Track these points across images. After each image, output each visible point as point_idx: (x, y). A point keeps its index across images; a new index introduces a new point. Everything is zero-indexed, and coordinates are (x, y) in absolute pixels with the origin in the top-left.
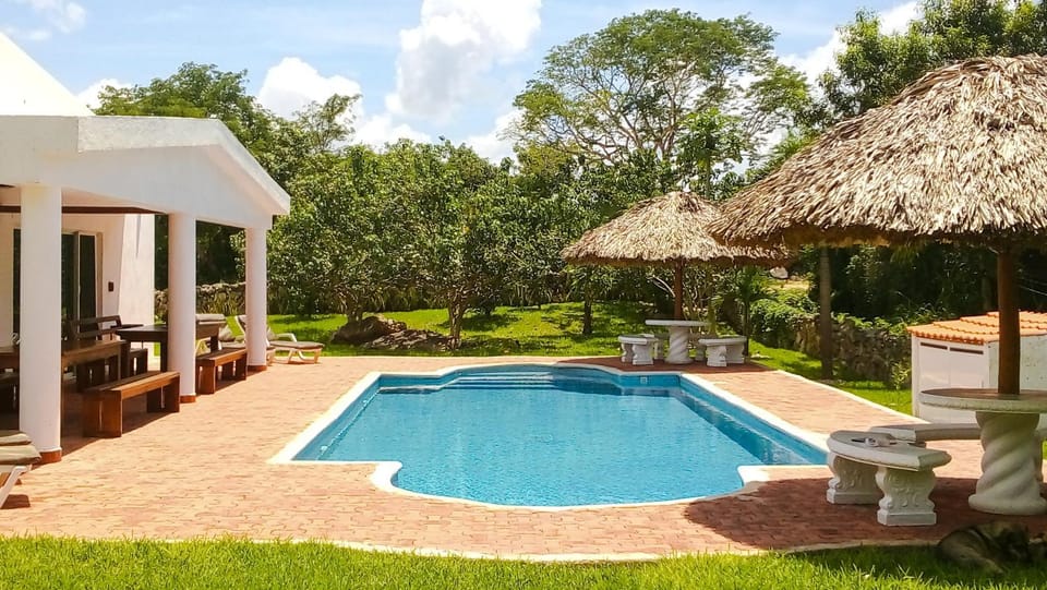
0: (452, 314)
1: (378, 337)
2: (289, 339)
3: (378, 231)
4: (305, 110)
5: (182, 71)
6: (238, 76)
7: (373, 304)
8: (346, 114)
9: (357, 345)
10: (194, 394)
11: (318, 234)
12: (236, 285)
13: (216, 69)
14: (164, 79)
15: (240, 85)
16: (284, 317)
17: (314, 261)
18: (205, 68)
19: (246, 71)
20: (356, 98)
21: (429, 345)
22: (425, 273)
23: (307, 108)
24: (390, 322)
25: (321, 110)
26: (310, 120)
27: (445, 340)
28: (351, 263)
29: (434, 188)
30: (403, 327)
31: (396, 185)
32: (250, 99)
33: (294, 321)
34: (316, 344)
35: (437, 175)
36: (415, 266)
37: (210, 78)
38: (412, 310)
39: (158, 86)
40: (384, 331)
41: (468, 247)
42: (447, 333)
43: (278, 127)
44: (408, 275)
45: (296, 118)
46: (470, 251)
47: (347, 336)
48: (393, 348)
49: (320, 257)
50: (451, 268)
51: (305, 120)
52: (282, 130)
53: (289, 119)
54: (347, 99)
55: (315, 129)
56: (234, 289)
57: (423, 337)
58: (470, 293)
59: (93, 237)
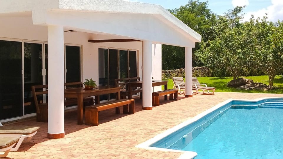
0: (270, 78)
1: (242, 86)
2: (205, 86)
3: (242, 48)
4: (227, 12)
5: (189, 3)
6: (206, 3)
7: (245, 74)
8: (241, 13)
9: (235, 88)
10: (151, 106)
11: (221, 50)
12: (201, 68)
13: (199, 2)
14: (183, 6)
15: (206, 6)
16: (215, 78)
17: (220, 59)
18: (196, 2)
19: (208, 1)
20: (244, 7)
21: (259, 88)
22: (259, 62)
23: (228, 11)
24: (247, 80)
25: (233, 12)
26: (229, 15)
27: (266, 87)
28: (232, 60)
29: (263, 32)
30: (252, 82)
31: (248, 31)
32: (209, 10)
33: (217, 79)
34: (213, 88)
35: (264, 28)
36: (254, 60)
37: (197, 5)
38: (259, 76)
39: (182, 8)
40: (244, 83)
41: (275, 53)
42: (268, 84)
43: (219, 18)
44: (253, 63)
45: (225, 15)
46: (275, 54)
47: (232, 84)
48: (246, 89)
49: (221, 58)
50: (268, 61)
51: (228, 15)
52: (220, 19)
53: (222, 15)
54: (241, 7)
55: (231, 18)
56: (200, 69)
57: (258, 85)
58: (277, 70)
59: (136, 51)
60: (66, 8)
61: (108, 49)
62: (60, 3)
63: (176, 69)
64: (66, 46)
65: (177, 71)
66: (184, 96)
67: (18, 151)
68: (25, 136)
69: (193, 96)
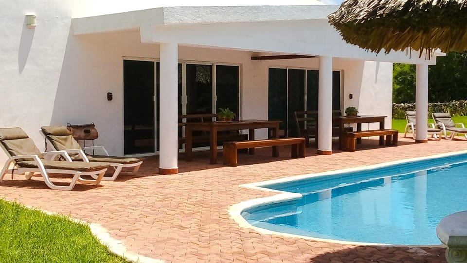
2: (460, 127)
10: (331, 150)
59: (339, 72)
60: (174, 22)
61: (286, 69)
62: (166, 17)
63: (452, 102)
64: (216, 65)
65: (454, 105)
66: (414, 141)
67: (115, 181)
68: (122, 165)
69: (428, 142)
